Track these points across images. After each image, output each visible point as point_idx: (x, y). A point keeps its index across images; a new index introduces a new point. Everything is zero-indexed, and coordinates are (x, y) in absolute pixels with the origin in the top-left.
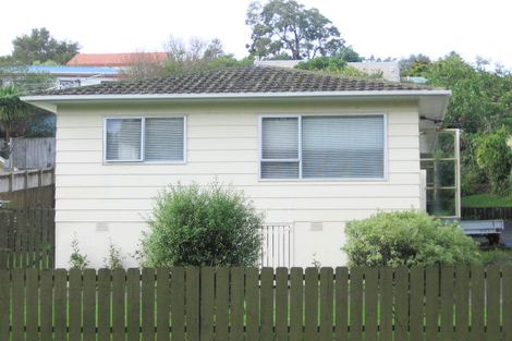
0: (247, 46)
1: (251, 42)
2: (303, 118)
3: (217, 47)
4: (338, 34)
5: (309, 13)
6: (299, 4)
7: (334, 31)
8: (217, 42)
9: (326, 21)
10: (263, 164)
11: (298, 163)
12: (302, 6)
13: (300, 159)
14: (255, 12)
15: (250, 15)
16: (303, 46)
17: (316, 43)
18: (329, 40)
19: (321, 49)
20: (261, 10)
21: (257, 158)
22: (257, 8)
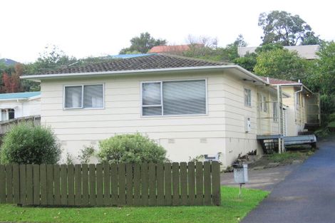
0: (262, 38)
1: (264, 35)
2: (164, 82)
3: (241, 39)
4: (310, 29)
5: (294, 18)
6: (288, 13)
7: (308, 27)
8: (241, 36)
9: (303, 22)
10: (144, 108)
11: (161, 107)
12: (290, 14)
13: (162, 105)
14: (262, 19)
15: (260, 20)
16: (290, 36)
17: (297, 35)
18: (305, 33)
19: (302, 38)
20: (267, 17)
21: (140, 105)
22: (263, 16)
